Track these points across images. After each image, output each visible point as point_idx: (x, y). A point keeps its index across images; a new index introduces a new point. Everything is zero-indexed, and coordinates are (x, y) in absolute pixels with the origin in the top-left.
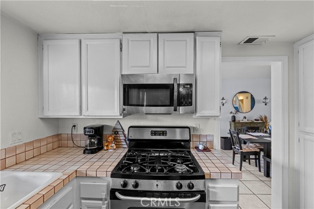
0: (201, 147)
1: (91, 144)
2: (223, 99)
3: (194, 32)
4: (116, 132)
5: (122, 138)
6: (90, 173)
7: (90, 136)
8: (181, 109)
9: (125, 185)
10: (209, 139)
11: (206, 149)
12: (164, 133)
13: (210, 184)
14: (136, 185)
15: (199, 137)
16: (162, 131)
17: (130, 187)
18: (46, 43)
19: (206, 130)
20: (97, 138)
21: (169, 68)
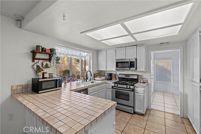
0: (142, 82)
1: (109, 78)
3: (136, 45)
4: (115, 76)
5: (117, 77)
6: (108, 83)
7: (108, 76)
8: (132, 69)
10: (146, 79)
11: (144, 82)
12: (129, 76)
13: (136, 88)
15: (143, 78)
16: (129, 75)
17: (116, 86)
18: (99, 52)
19: (146, 76)
20: (110, 76)
21: (129, 56)
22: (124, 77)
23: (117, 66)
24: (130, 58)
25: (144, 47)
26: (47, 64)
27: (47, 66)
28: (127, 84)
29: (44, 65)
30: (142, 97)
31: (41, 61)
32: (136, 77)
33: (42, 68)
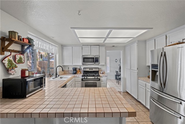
0: (102, 73)
2: (116, 59)
3: (99, 45)
4: (80, 69)
5: (82, 71)
6: (77, 76)
8: (96, 63)
9: (85, 78)
10: (104, 71)
11: (103, 73)
13: (101, 78)
14: (87, 78)
15: (101, 70)
16: (92, 68)
17: (86, 78)
18: (64, 47)
19: (103, 68)
20: (75, 71)
21: (93, 53)
22: (88, 70)
23: (84, 61)
24: (95, 54)
25: (104, 47)
26: (21, 58)
27: (20, 61)
28: (94, 76)
29: (17, 60)
30: (106, 83)
31: (13, 54)
32: (97, 70)
33: (15, 64)
